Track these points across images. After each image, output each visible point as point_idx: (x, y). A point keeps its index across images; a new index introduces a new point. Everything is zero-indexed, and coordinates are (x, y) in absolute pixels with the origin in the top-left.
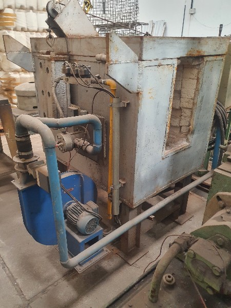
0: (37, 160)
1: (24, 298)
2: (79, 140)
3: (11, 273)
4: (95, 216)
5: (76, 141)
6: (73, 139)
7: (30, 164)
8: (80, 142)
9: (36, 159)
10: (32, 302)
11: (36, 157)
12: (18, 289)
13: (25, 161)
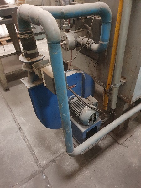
0: (42, 60)
1: (39, 165)
2: (83, 38)
3: (29, 144)
4: (96, 111)
5: (79, 39)
6: (76, 38)
7: (35, 63)
8: (84, 40)
9: (41, 58)
10: (45, 168)
11: (41, 56)
12: (35, 157)
13: (30, 60)
